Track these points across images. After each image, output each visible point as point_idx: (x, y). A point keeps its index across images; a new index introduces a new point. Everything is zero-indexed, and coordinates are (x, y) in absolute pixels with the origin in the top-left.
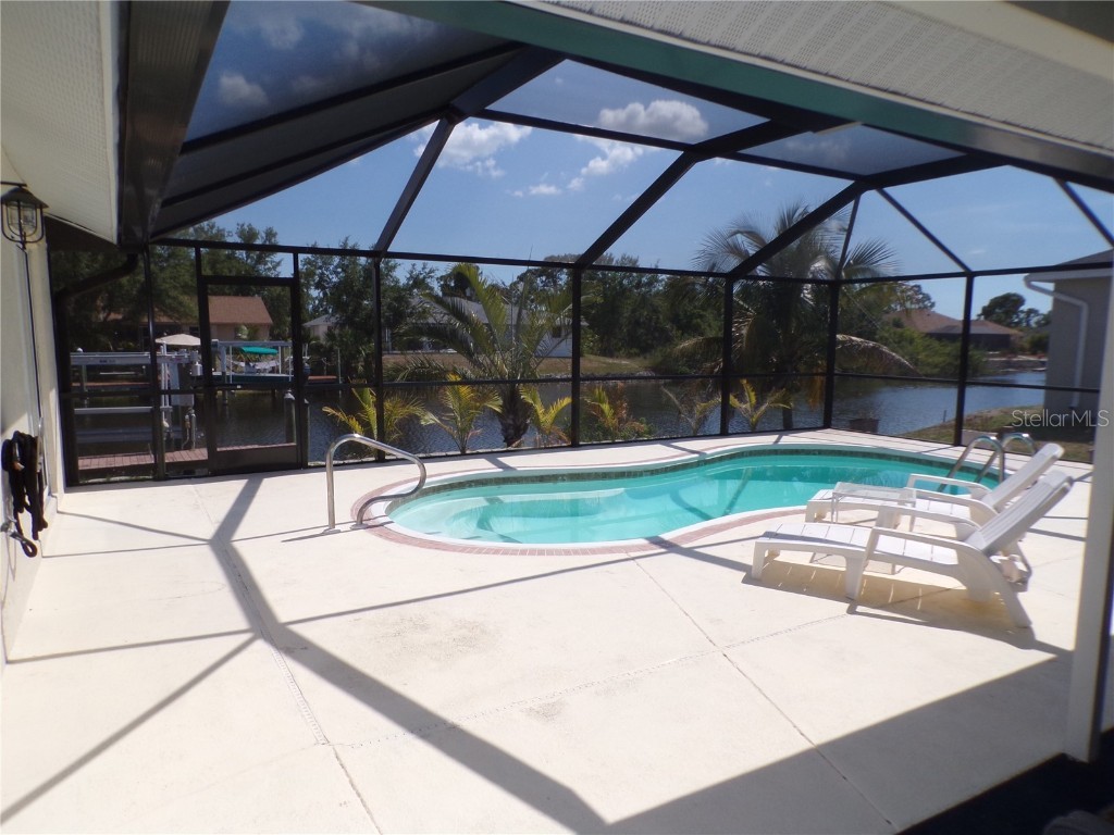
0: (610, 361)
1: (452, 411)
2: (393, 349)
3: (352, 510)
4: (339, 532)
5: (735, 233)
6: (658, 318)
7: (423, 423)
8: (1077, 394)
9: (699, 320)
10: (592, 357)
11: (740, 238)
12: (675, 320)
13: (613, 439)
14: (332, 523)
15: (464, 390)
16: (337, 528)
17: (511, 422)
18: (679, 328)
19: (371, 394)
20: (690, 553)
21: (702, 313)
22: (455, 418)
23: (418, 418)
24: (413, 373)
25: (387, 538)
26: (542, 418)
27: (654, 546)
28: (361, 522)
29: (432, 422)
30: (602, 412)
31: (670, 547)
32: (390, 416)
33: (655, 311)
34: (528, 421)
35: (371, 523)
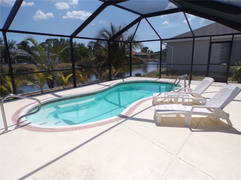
0: (67, 64)
1: (37, 80)
2: (6, 64)
3: (12, 120)
4: (10, 131)
5: (103, 31)
6: (77, 53)
7: (28, 85)
8: (172, 65)
9: (87, 54)
10: (63, 63)
11: (105, 33)
12: (81, 54)
13: (83, 84)
14: (6, 127)
15: (40, 74)
16: (9, 129)
17: (50, 81)
18: (82, 56)
19: (8, 77)
20: (132, 118)
21: (87, 52)
22: (38, 82)
23: (27, 83)
24: (17, 70)
25: (32, 130)
26: (64, 80)
27: (121, 118)
28: (18, 125)
29: (31, 84)
30: (80, 77)
31: (125, 117)
32: (17, 84)
33: (77, 52)
34: (55, 81)
35: (22, 124)
